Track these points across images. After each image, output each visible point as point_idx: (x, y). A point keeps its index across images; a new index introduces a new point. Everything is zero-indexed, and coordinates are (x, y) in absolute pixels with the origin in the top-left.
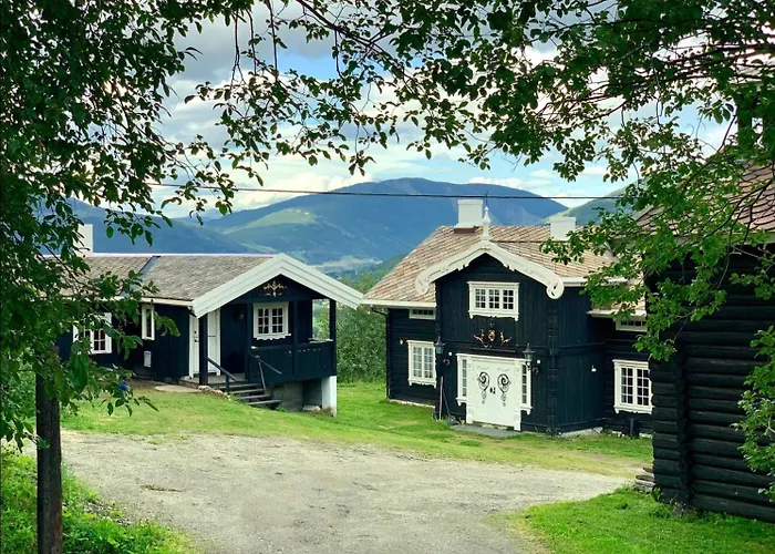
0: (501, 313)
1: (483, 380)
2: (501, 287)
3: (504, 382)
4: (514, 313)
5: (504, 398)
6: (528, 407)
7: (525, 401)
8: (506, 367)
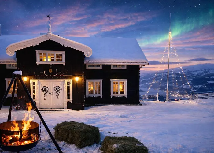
0: (55, 63)
1: (45, 90)
3: (58, 89)
4: (63, 63)
7: (69, 97)
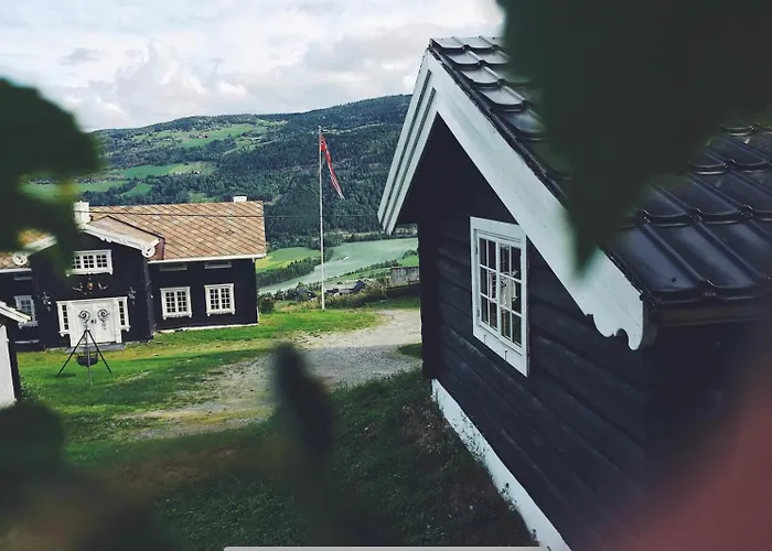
0: (96, 270)
1: (84, 316)
2: (95, 253)
3: (104, 315)
4: (109, 269)
5: (104, 325)
6: (127, 326)
7: (123, 323)
8: (105, 304)
